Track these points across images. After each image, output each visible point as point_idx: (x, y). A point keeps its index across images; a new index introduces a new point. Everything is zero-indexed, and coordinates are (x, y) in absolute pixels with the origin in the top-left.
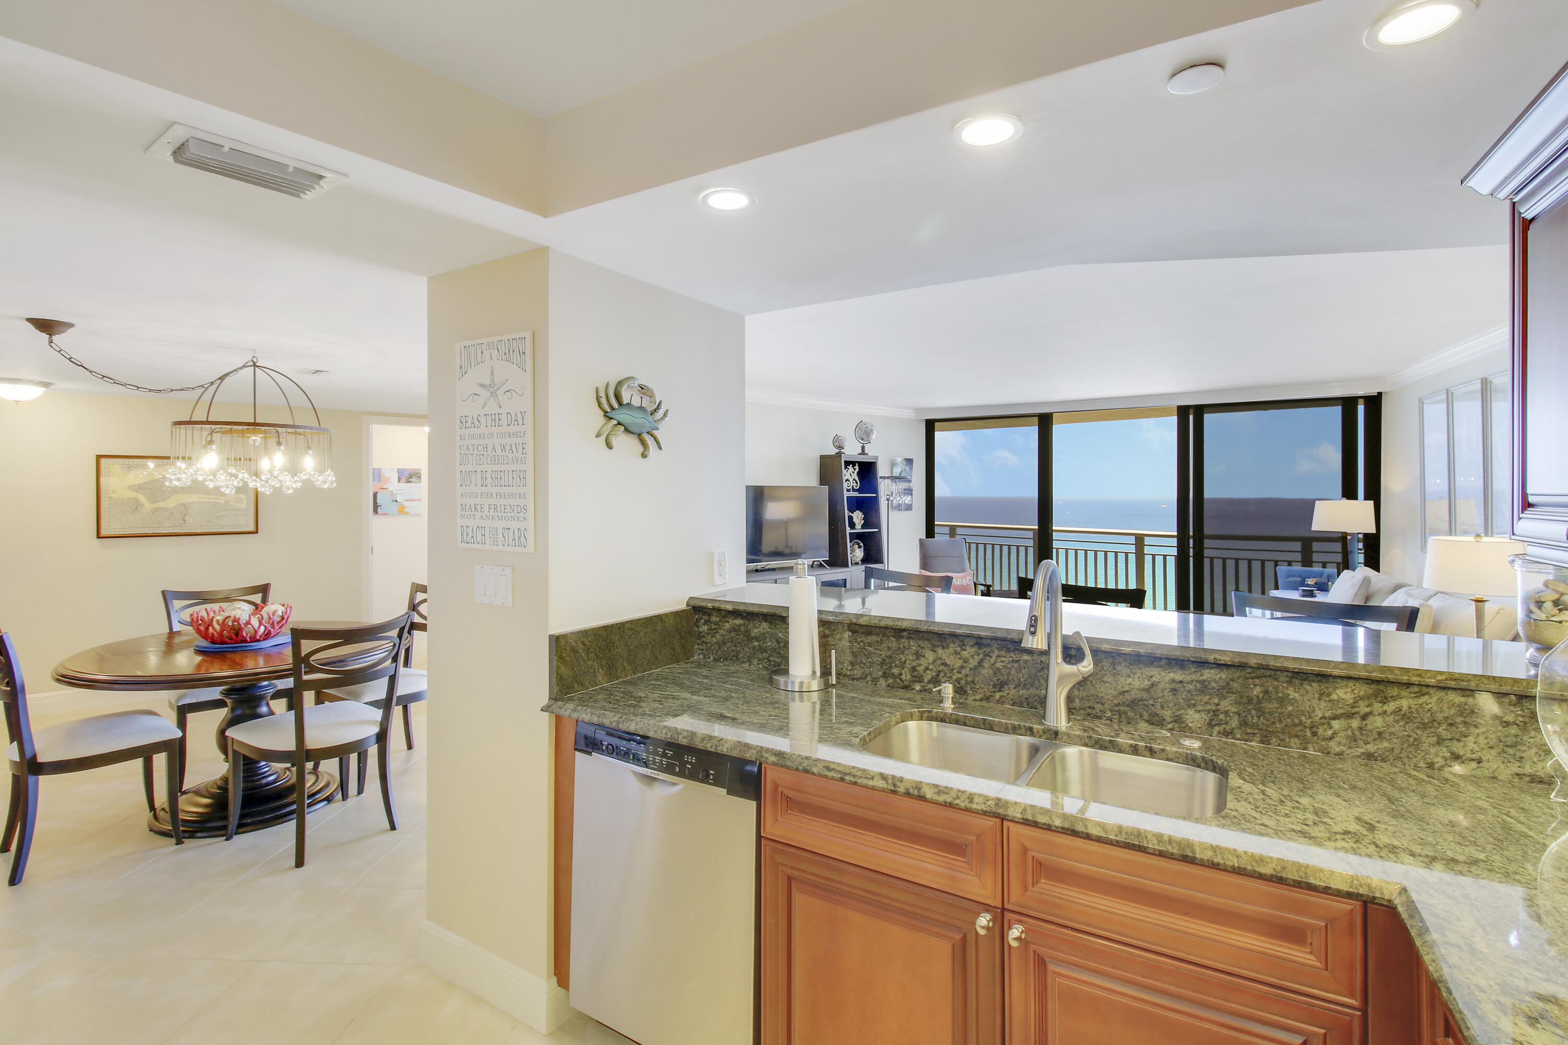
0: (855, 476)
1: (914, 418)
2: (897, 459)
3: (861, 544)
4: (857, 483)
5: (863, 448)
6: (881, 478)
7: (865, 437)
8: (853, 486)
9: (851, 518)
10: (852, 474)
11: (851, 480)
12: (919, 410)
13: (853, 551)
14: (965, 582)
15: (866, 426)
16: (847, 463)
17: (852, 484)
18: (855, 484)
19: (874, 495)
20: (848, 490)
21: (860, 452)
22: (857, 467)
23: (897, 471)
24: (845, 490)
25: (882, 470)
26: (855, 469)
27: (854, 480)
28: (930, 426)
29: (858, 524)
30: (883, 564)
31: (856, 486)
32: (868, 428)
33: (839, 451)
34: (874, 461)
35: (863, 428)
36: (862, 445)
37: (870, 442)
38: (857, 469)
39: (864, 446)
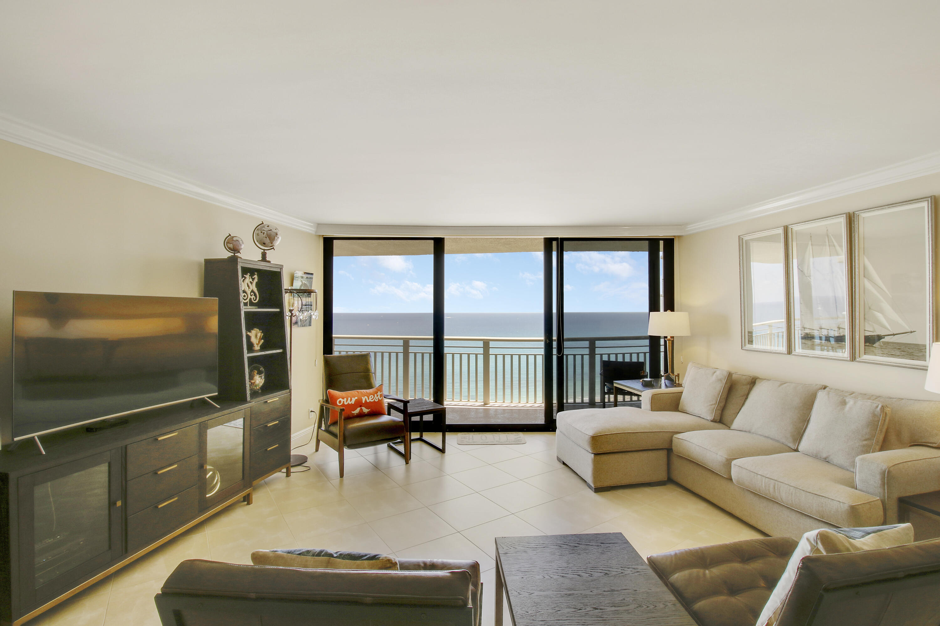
0: (254, 287)
1: (314, 232)
2: (297, 272)
3: (262, 369)
4: (255, 295)
5: (264, 255)
6: (286, 290)
7: (267, 241)
8: (250, 299)
9: (248, 338)
10: (250, 284)
11: (249, 292)
12: (319, 225)
13: (251, 377)
15: (269, 229)
16: (246, 271)
17: (249, 296)
18: (253, 297)
19: (278, 311)
20: (246, 304)
21: (261, 259)
22: (256, 277)
23: (297, 285)
24: (242, 304)
25: (287, 282)
26: (253, 279)
27: (252, 291)
29: (257, 344)
30: (289, 390)
31: (254, 299)
32: (272, 230)
33: (233, 254)
34: (279, 270)
35: (264, 230)
36: (263, 251)
37: (273, 248)
38: (255, 279)
39: (265, 251)
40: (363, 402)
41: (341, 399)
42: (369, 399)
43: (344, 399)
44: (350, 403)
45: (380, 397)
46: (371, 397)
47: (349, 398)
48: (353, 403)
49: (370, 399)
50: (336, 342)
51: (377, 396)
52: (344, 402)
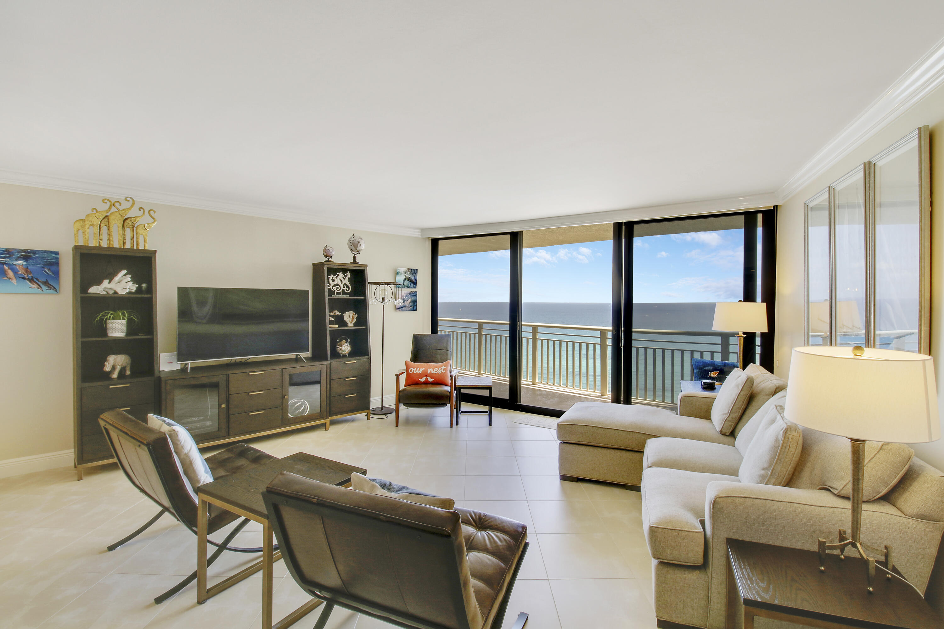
0: (346, 281)
1: (420, 236)
2: (401, 269)
3: (349, 339)
4: (348, 287)
5: (354, 258)
6: (369, 283)
8: (343, 290)
10: (343, 280)
11: (342, 286)
12: (423, 230)
13: (339, 345)
14: (441, 371)
15: (354, 239)
16: (337, 270)
17: (342, 288)
18: (345, 288)
19: (362, 298)
20: (338, 294)
21: (352, 261)
22: (348, 274)
24: (328, 293)
25: (370, 277)
26: (346, 276)
27: (345, 284)
28: (435, 243)
29: (351, 323)
30: (368, 357)
31: (347, 290)
32: (356, 240)
33: (328, 259)
34: (363, 268)
35: (351, 240)
36: (354, 255)
37: (359, 253)
38: (348, 275)
39: (355, 255)
40: (429, 373)
41: (412, 368)
42: (433, 371)
43: (414, 369)
44: (418, 372)
45: (444, 371)
46: (436, 369)
47: (418, 368)
48: (420, 373)
49: (435, 371)
50: (440, 323)
51: (441, 369)
52: (414, 370)
